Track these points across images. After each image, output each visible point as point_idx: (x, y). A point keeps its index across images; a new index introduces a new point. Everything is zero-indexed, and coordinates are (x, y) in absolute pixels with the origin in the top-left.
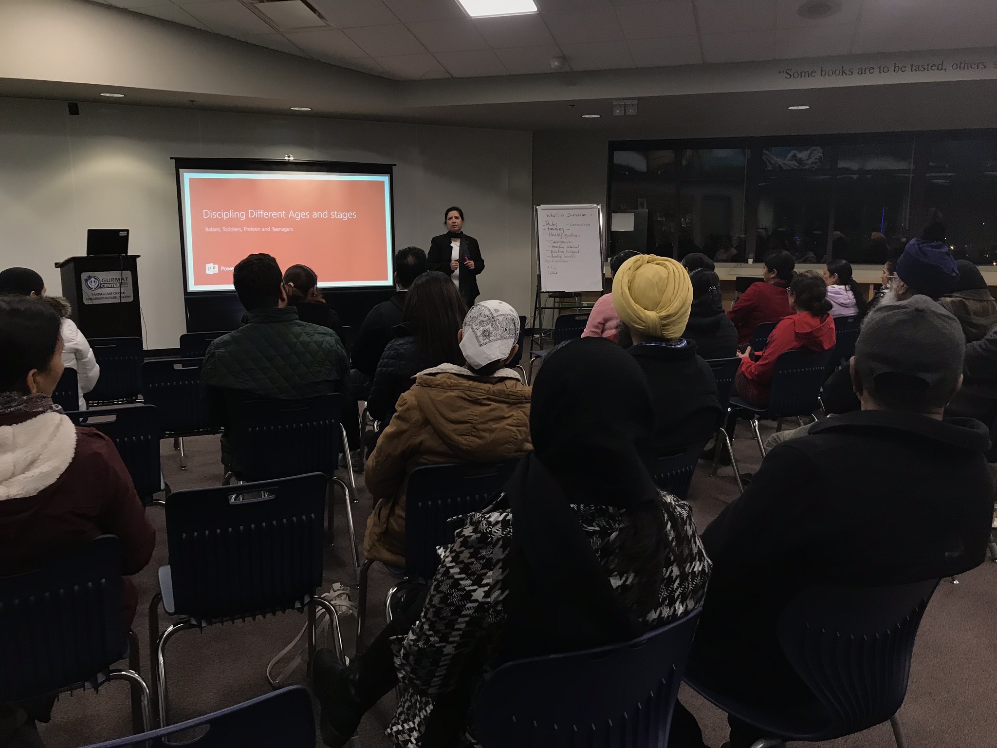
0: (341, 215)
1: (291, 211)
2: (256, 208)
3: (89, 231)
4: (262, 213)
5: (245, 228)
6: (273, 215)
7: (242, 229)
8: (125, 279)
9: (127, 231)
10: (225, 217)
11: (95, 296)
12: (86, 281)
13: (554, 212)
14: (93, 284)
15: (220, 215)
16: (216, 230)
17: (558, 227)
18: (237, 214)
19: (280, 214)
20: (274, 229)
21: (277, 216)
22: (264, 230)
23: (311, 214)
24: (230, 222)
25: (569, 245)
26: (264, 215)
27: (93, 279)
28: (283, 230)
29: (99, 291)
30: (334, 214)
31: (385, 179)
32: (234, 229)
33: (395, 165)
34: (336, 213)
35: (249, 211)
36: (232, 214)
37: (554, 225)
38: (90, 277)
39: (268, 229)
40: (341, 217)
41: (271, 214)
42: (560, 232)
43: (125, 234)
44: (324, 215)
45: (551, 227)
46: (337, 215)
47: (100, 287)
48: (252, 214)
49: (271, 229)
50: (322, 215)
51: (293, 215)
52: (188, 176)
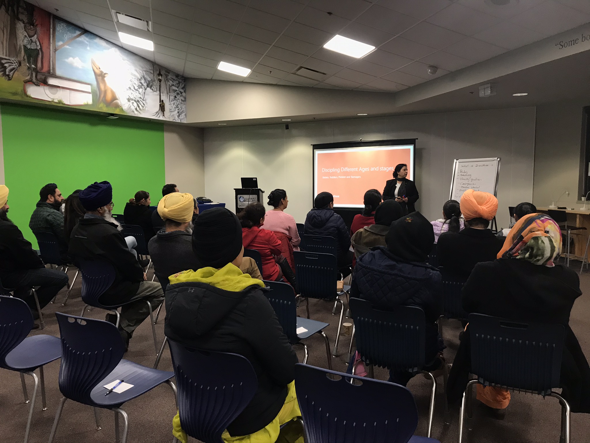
0: (385, 169)
1: (360, 168)
2: (344, 167)
3: (242, 178)
4: (347, 169)
5: (339, 177)
6: (352, 170)
7: (338, 177)
8: (255, 198)
9: (256, 178)
10: (331, 171)
11: (242, 205)
12: (239, 198)
13: (466, 164)
14: (242, 200)
15: (329, 170)
16: (327, 178)
17: (468, 174)
18: (336, 170)
19: (355, 169)
20: (352, 177)
21: (353, 170)
22: (347, 177)
23: (370, 169)
24: (333, 174)
25: (473, 186)
26: (348, 170)
27: (242, 198)
28: (356, 177)
29: (244, 203)
30: (382, 168)
31: (411, 147)
32: (334, 177)
33: (417, 139)
34: (383, 168)
35: (342, 168)
36: (334, 170)
37: (465, 172)
38: (241, 197)
39: (349, 177)
40: (385, 170)
41: (351, 169)
42: (468, 177)
43: (255, 179)
44: (377, 169)
45: (463, 174)
46: (383, 169)
47: (245, 201)
48: (343, 170)
49: (351, 177)
50: (376, 169)
51: (361, 169)
52: (317, 152)
